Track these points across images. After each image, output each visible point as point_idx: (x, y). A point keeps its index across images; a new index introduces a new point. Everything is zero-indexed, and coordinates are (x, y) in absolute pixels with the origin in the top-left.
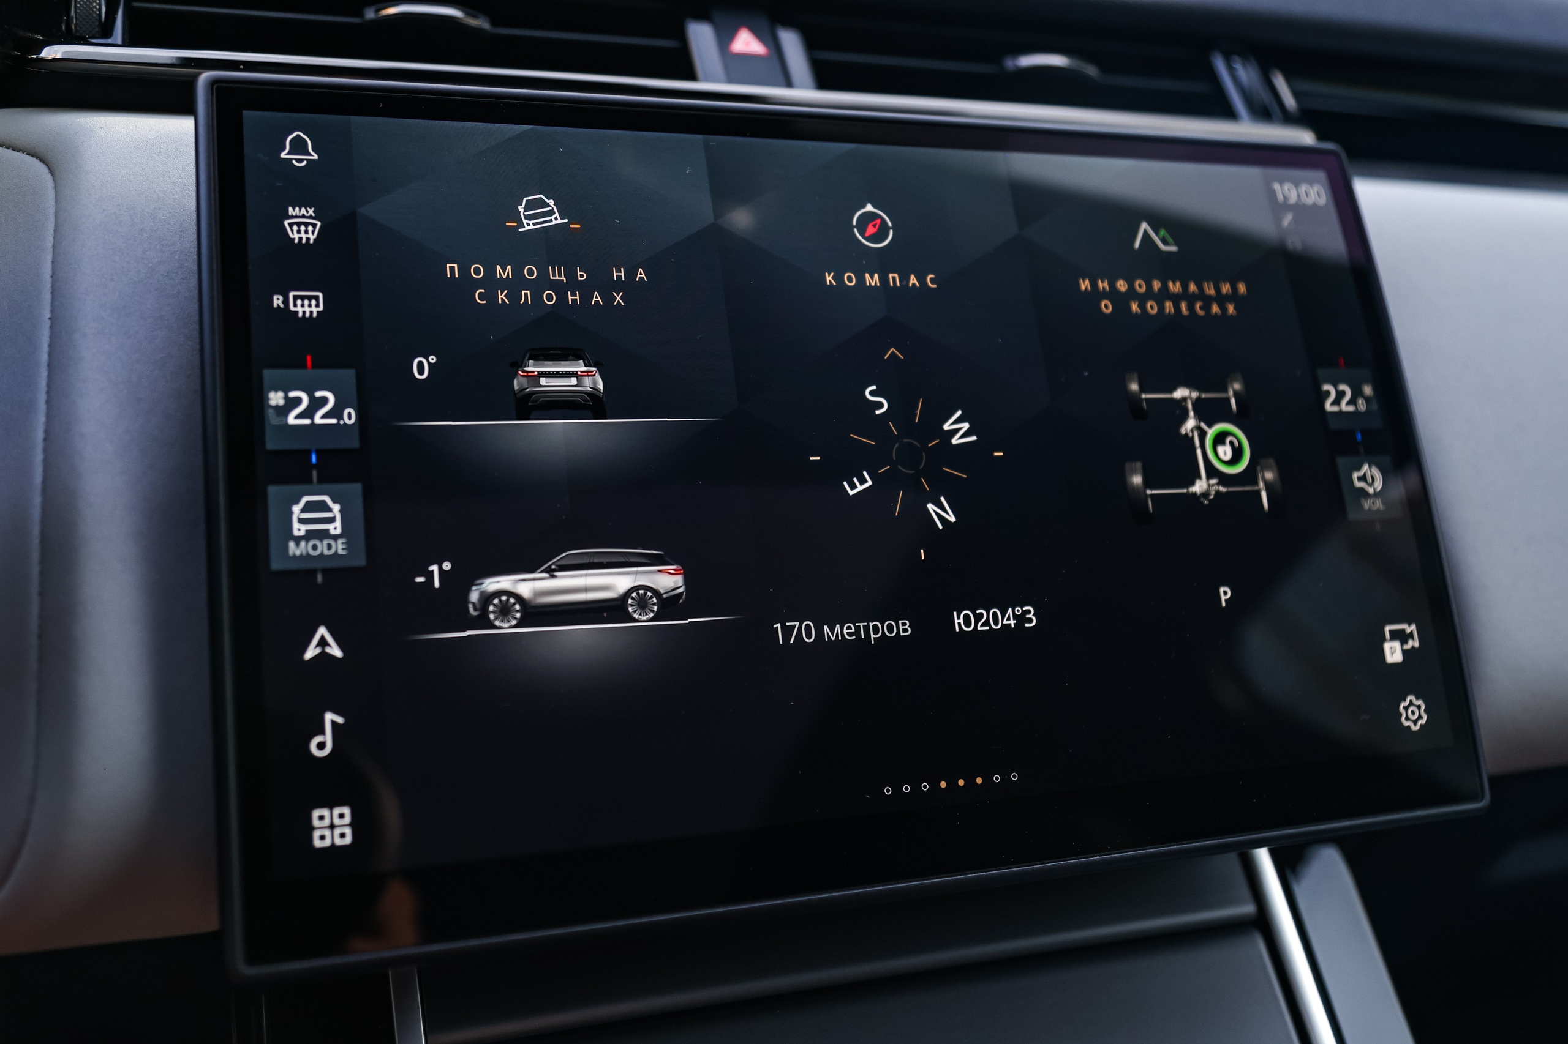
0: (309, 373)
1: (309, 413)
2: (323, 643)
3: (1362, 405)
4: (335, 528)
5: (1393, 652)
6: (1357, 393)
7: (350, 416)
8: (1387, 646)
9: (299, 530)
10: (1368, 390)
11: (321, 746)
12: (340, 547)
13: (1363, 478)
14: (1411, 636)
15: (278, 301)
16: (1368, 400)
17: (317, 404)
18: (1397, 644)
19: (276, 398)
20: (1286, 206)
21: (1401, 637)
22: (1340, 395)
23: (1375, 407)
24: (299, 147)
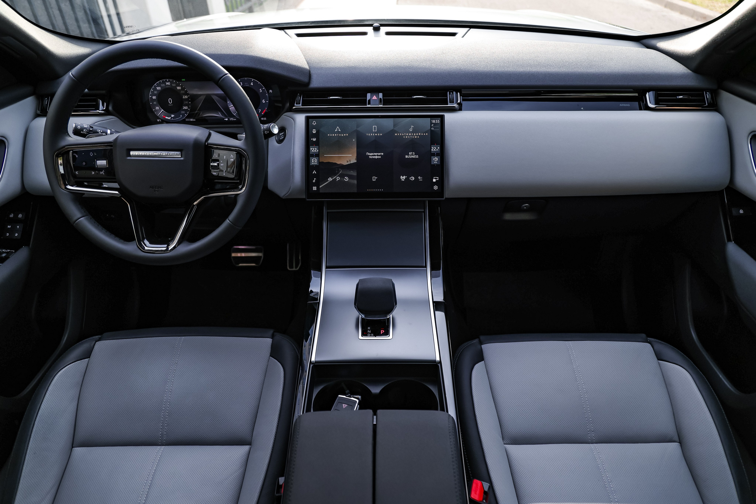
0: (314, 146)
1: (314, 150)
2: (314, 172)
3: (437, 150)
4: (316, 161)
5: (434, 180)
6: (437, 148)
7: (318, 151)
8: (433, 179)
9: (313, 161)
10: (439, 148)
11: (314, 181)
12: (316, 163)
13: (435, 159)
14: (437, 179)
15: (312, 139)
16: (438, 149)
17: (315, 149)
18: (435, 179)
19: (311, 149)
20: (433, 123)
21: (436, 179)
22: (434, 148)
23: (439, 150)
24: (314, 123)
